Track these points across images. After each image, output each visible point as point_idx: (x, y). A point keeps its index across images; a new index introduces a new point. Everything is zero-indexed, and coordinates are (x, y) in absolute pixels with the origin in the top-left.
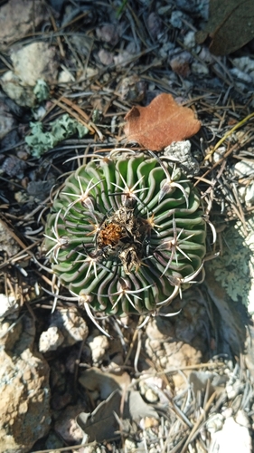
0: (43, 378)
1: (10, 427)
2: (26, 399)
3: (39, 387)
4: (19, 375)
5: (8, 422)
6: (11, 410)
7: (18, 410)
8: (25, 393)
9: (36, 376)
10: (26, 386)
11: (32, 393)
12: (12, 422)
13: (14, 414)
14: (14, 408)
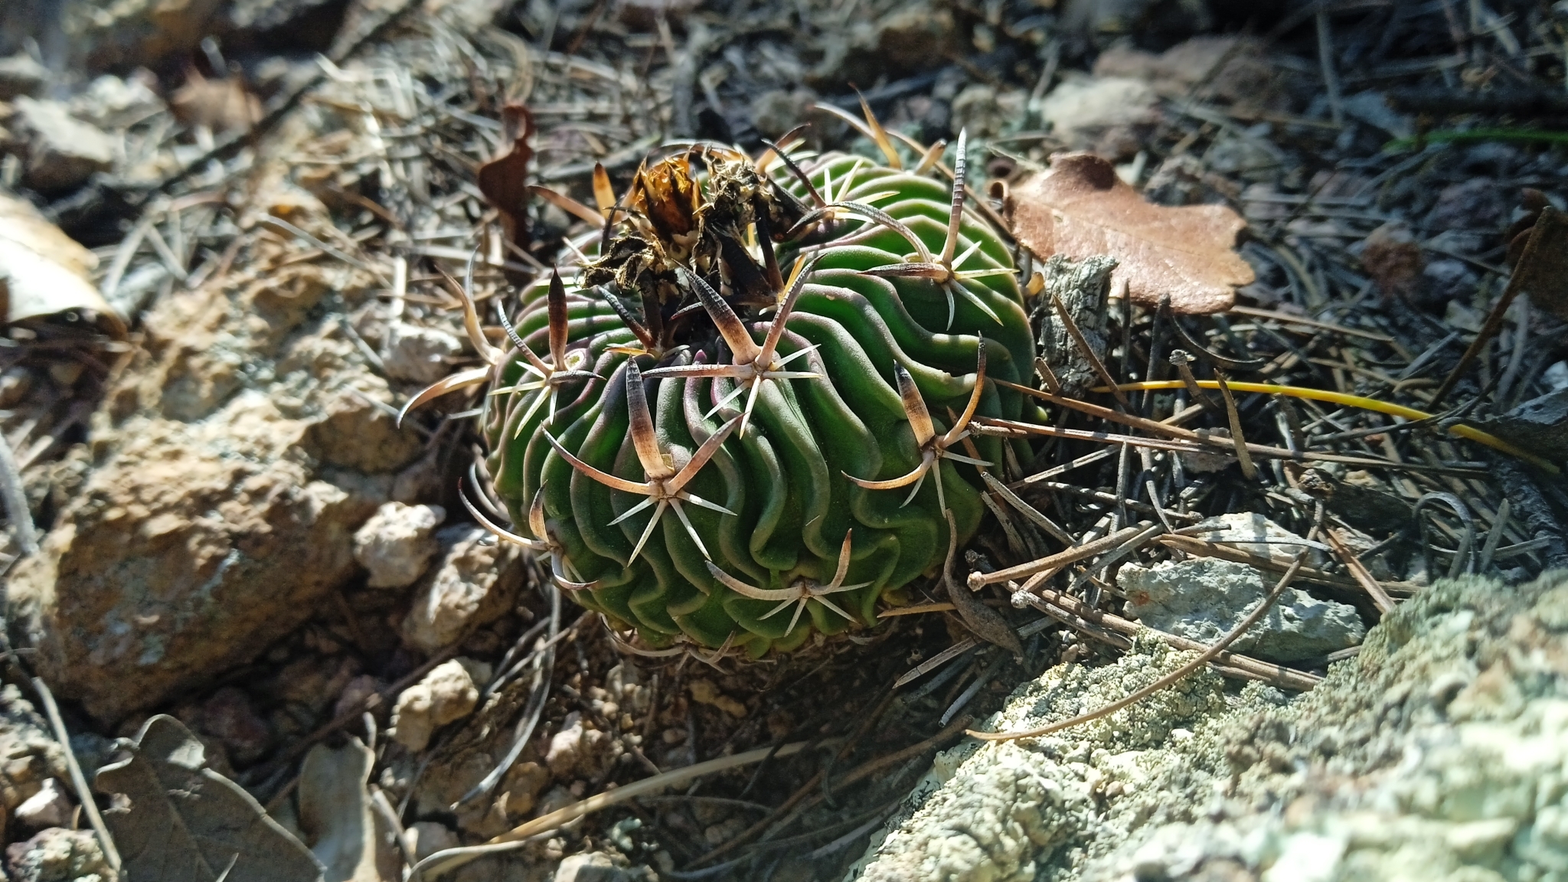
0: (265, 528)
1: (98, 515)
2: (190, 515)
3: (236, 528)
4: (252, 466)
5: (112, 504)
6: (147, 495)
7: (155, 513)
8: (205, 502)
9: (264, 507)
10: (228, 495)
11: (213, 520)
12: (113, 514)
13: (139, 511)
14: (156, 499)
